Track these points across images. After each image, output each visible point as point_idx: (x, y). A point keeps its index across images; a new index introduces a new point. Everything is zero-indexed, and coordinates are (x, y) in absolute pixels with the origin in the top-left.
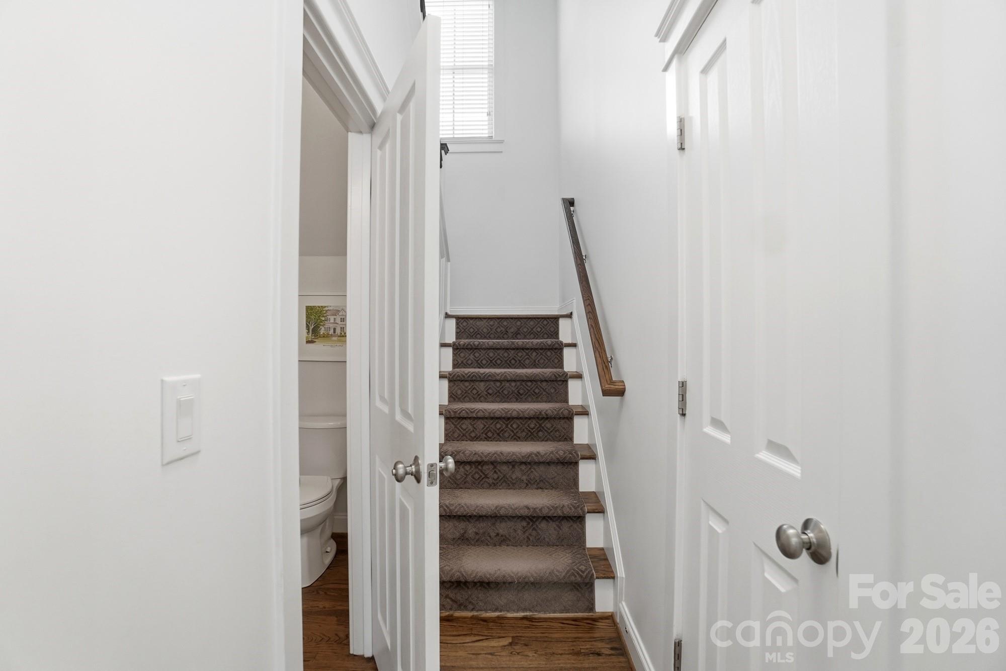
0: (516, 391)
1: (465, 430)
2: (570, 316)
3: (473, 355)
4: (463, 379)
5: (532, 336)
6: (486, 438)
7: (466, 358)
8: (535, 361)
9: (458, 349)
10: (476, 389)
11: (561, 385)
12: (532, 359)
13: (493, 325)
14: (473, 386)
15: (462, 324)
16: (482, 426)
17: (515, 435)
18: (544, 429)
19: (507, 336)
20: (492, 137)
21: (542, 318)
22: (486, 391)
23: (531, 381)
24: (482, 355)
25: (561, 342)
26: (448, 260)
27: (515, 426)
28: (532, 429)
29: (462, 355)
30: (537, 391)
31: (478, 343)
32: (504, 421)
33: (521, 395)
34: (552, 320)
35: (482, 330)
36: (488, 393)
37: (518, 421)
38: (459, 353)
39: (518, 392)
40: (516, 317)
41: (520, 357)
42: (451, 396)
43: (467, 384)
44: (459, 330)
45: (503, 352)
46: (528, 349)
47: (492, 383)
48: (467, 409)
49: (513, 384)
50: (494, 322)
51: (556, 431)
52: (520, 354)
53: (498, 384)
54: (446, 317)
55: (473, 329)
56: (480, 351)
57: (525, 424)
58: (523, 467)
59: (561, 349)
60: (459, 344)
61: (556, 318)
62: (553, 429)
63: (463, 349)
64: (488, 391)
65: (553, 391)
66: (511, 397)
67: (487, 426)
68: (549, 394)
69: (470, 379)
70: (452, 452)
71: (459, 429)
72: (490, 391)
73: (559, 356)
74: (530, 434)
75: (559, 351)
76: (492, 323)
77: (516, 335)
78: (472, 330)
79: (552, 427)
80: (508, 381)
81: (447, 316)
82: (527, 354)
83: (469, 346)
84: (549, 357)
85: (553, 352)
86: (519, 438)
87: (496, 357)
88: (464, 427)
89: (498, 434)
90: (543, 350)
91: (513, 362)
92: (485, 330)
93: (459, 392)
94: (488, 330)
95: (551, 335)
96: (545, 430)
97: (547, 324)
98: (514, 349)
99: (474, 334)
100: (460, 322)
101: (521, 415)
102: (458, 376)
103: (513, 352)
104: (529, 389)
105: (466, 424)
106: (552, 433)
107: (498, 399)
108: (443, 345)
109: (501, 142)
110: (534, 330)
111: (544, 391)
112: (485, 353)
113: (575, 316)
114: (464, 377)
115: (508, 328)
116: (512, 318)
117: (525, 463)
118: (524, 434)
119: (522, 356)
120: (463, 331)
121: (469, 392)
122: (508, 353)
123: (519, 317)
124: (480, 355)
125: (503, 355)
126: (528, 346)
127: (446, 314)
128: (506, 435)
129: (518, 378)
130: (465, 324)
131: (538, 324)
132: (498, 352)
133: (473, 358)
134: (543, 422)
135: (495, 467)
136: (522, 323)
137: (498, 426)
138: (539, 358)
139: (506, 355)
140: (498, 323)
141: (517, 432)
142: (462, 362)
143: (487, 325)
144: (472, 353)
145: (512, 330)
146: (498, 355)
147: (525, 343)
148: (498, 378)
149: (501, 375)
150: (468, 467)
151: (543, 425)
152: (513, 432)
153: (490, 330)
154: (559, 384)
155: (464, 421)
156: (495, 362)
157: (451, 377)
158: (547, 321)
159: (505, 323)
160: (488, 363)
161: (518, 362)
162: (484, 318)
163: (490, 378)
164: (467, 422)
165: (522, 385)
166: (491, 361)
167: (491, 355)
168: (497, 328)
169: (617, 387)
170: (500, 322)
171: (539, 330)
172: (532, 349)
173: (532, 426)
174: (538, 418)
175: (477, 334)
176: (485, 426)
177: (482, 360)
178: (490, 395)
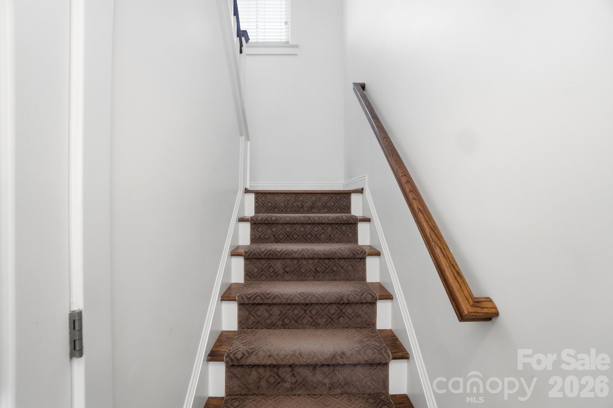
0: (313, 269)
1: (259, 316)
2: (361, 191)
3: (271, 229)
4: (259, 257)
5: (326, 210)
6: (283, 325)
7: (264, 233)
8: (330, 236)
9: (255, 224)
10: (273, 267)
11: (359, 262)
12: (328, 233)
13: (290, 200)
14: (269, 263)
15: (260, 198)
16: (279, 312)
17: (314, 321)
18: (345, 315)
19: (303, 210)
20: (289, 41)
21: (336, 193)
22: (283, 269)
23: (329, 259)
24: (279, 230)
25: (356, 217)
26: (248, 138)
27: (314, 312)
28: (333, 315)
29: (260, 229)
30: (335, 268)
31: (275, 218)
32: (303, 307)
33: (319, 272)
34: (345, 195)
35: (279, 205)
36: (286, 271)
37: (317, 307)
38: (256, 228)
39: (316, 269)
40: (312, 192)
41: (317, 232)
42: (247, 274)
43: (263, 262)
44: (257, 205)
45: (299, 227)
46: (324, 224)
47: (289, 261)
48: (262, 294)
49: (311, 262)
50: (291, 197)
51: (358, 317)
52: (316, 229)
53: (295, 262)
54: (245, 192)
55: (271, 203)
56: (277, 226)
57: (324, 310)
58: (326, 369)
59: (355, 223)
60: (256, 219)
61: (348, 193)
62: (355, 315)
63: (260, 224)
64: (286, 269)
65: (350, 268)
66: (308, 275)
67: (284, 312)
68: (347, 272)
69: (266, 257)
70: (243, 353)
71: (253, 316)
72: (287, 269)
73: (354, 231)
74: (330, 320)
75: (354, 226)
76: (288, 198)
77: (311, 209)
78: (270, 205)
79: (353, 312)
80: (305, 259)
81: (247, 191)
82: (323, 229)
83: (267, 222)
84: (343, 231)
85: (348, 227)
86: (318, 324)
87: (293, 231)
88: (259, 313)
89: (296, 321)
90: (338, 225)
91: (309, 236)
92: (282, 205)
93: (256, 270)
94: (285, 204)
95: (344, 209)
96: (347, 316)
97: (340, 199)
98: (310, 224)
99: (272, 208)
100: (259, 196)
101: (322, 301)
102: (255, 254)
103: (309, 226)
104: (327, 266)
105: (262, 311)
106: (354, 318)
107: (295, 277)
108: (242, 220)
109: (296, 46)
110: (328, 204)
111: (342, 268)
112: (282, 228)
113: (367, 191)
114: (260, 255)
115: (304, 203)
116: (307, 193)
117: (328, 365)
118: (324, 320)
119: (318, 230)
120: (261, 205)
121: (266, 270)
122: (304, 227)
123: (314, 192)
124: (278, 229)
125: (299, 229)
126: (324, 221)
127: (246, 189)
128: (305, 321)
129: (316, 257)
130: (263, 199)
131: (331, 199)
132: (295, 226)
133: (271, 233)
134: (345, 307)
135: (293, 370)
136: (316, 198)
137: (296, 312)
138: (335, 232)
139: (302, 229)
140: (295, 198)
141: (316, 319)
142: (260, 237)
143: (285, 201)
144: (269, 227)
145: (307, 205)
146: (295, 229)
147: (321, 218)
148: (296, 256)
149: (299, 253)
150: (261, 370)
151: (344, 311)
152: (311, 317)
153: (287, 204)
154: (356, 262)
155: (259, 306)
156: (292, 236)
157: (247, 255)
158: (340, 196)
159: (301, 198)
160: (285, 238)
161: (314, 236)
162: (282, 193)
163: (287, 256)
164: (262, 308)
165: (320, 262)
166: (288, 236)
167: (288, 229)
168: (293, 203)
169: (486, 310)
170: (296, 196)
171: (332, 204)
172: (328, 224)
173: (332, 311)
174: (339, 303)
175: (274, 208)
176: (282, 312)
177: (279, 235)
178: (288, 273)
